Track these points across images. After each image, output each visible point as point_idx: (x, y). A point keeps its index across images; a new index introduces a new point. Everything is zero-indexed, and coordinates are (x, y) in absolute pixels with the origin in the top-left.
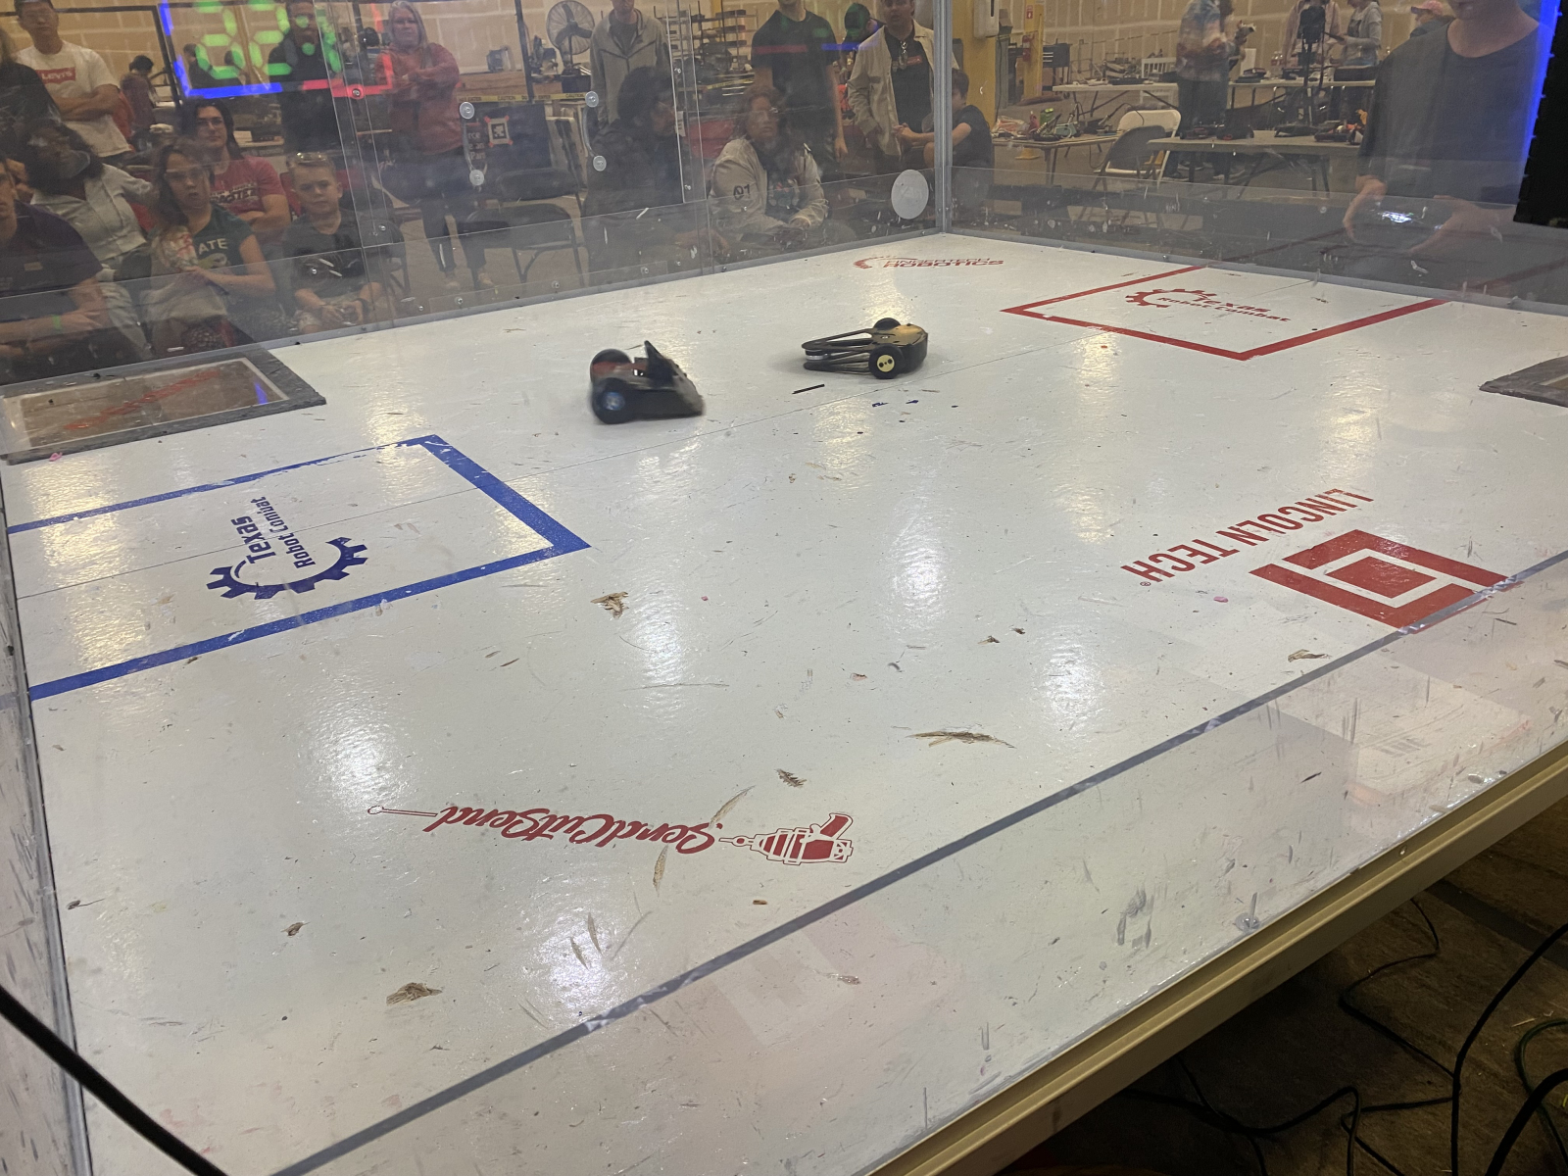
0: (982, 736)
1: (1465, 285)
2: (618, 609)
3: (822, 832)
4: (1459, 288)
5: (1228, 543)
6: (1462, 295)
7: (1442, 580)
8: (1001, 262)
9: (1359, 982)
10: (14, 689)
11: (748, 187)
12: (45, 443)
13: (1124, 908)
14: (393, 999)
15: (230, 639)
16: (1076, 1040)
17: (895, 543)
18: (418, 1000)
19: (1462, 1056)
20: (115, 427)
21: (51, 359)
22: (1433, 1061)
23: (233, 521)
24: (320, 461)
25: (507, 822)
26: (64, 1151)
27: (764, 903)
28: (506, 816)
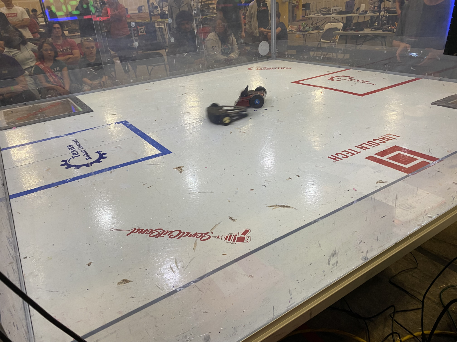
0: (288, 206)
1: (427, 74)
2: (181, 171)
3: (242, 234)
4: (425, 75)
5: (358, 150)
6: (426, 76)
7: (420, 160)
8: (291, 68)
9: (395, 275)
10: (5, 196)
11: (216, 47)
12: (11, 124)
13: (330, 255)
14: (119, 283)
15: (68, 181)
16: (316, 292)
17: (261, 151)
18: (126, 284)
19: (424, 296)
20: (31, 119)
21: (12, 99)
22: (416, 298)
23: (67, 146)
24: (92, 128)
25: (150, 232)
26: (25, 328)
27: (225, 255)
28: (150, 231)
